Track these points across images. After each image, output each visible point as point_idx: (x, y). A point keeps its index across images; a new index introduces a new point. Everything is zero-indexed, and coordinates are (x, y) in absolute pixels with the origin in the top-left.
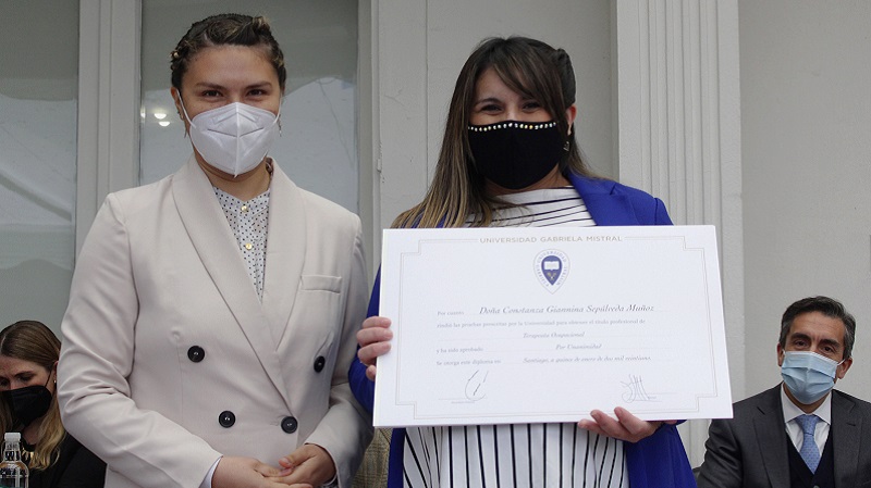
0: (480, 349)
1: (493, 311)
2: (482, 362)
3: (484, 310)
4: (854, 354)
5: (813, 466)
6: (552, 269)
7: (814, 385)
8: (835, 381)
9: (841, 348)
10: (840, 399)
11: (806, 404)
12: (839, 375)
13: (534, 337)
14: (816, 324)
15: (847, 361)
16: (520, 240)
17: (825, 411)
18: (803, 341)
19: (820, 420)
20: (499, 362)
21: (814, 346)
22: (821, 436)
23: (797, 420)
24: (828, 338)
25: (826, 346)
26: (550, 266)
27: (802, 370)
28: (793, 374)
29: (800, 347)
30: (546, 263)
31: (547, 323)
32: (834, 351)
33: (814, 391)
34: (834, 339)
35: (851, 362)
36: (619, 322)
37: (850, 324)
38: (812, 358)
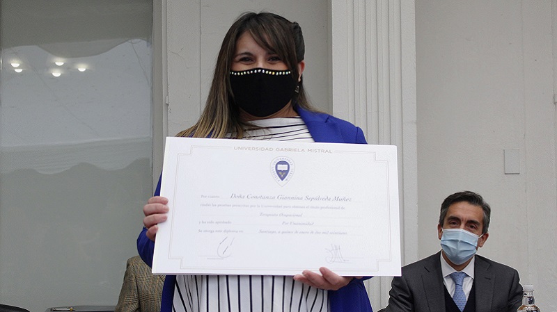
0: (229, 222)
1: (240, 197)
2: (230, 231)
3: (234, 196)
4: (490, 230)
5: (462, 307)
6: (283, 169)
7: (463, 252)
8: (477, 248)
9: (481, 226)
10: (480, 261)
11: (458, 265)
12: (479, 245)
13: (268, 215)
14: (464, 210)
15: (485, 235)
16: (261, 149)
17: (470, 270)
18: (455, 222)
19: (467, 276)
20: (242, 231)
21: (463, 225)
22: (467, 287)
23: (451, 276)
24: (472, 219)
25: (471, 225)
26: (282, 167)
27: (455, 241)
28: (449, 244)
29: (454, 226)
30: (279, 165)
31: (277, 207)
32: (476, 228)
33: (463, 256)
34: (476, 220)
35: (487, 235)
36: (327, 208)
37: (487, 210)
38: (461, 233)
